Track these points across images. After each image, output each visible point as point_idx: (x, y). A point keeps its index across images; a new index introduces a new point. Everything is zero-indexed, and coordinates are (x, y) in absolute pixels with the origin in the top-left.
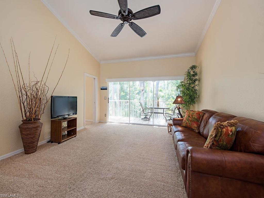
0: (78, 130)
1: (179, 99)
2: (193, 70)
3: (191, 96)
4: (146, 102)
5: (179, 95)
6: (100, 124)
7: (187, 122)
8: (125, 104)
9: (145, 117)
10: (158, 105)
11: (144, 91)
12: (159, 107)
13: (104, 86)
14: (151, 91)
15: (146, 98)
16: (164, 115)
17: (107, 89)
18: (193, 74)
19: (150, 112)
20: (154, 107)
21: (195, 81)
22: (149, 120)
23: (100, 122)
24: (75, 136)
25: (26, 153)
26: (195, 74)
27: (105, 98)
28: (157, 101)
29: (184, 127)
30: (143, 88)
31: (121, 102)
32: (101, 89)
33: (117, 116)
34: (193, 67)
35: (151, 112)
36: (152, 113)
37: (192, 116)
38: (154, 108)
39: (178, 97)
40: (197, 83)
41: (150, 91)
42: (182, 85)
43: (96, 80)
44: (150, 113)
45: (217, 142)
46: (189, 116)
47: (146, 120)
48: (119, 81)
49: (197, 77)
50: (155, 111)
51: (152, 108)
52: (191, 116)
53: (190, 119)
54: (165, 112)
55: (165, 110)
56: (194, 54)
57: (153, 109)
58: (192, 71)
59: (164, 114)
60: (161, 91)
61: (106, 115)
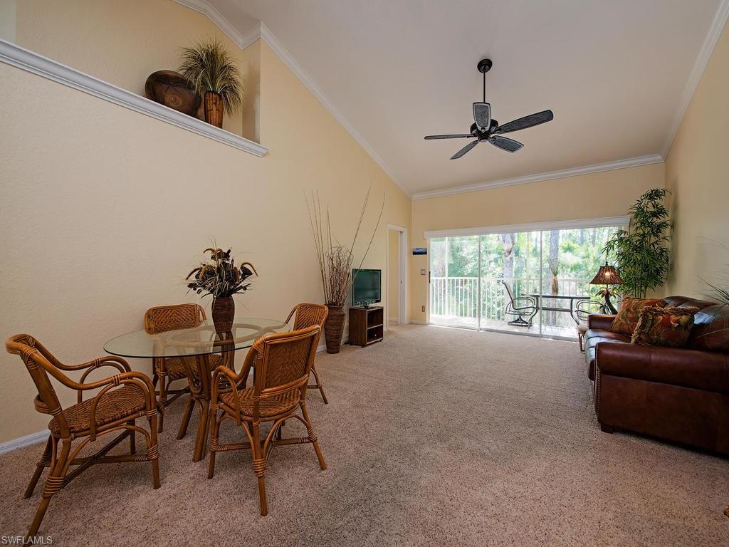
0: (385, 329)
1: (607, 274)
2: (653, 202)
3: (647, 267)
4: (519, 283)
5: (607, 264)
6: (412, 326)
7: (623, 321)
8: (460, 287)
9: (518, 320)
10: (555, 290)
11: (513, 254)
12: (559, 295)
13: (419, 246)
14: (535, 250)
15: (518, 271)
16: (572, 316)
17: (426, 253)
18: (653, 210)
19: (531, 305)
20: (543, 294)
21: (660, 227)
22: (529, 325)
23: (411, 323)
24: (381, 341)
25: (329, 352)
26: (659, 212)
27: (423, 272)
28: (551, 280)
29: (616, 332)
30: (510, 246)
31: (457, 282)
32: (414, 253)
33: (444, 314)
34: (653, 195)
35: (535, 306)
36: (537, 308)
37: (635, 309)
38: (544, 297)
39: (603, 269)
40: (667, 232)
41: (531, 250)
42: (621, 239)
43: (405, 235)
44: (531, 310)
45: (647, 335)
46: (628, 310)
47: (522, 326)
48: (449, 235)
49: (667, 219)
50: (545, 303)
51: (537, 297)
52: (632, 310)
53: (630, 315)
54: (575, 309)
55: (574, 301)
56: (659, 157)
57: (539, 298)
58: (650, 205)
59: (574, 313)
60: (569, 249)
61: (424, 309)
